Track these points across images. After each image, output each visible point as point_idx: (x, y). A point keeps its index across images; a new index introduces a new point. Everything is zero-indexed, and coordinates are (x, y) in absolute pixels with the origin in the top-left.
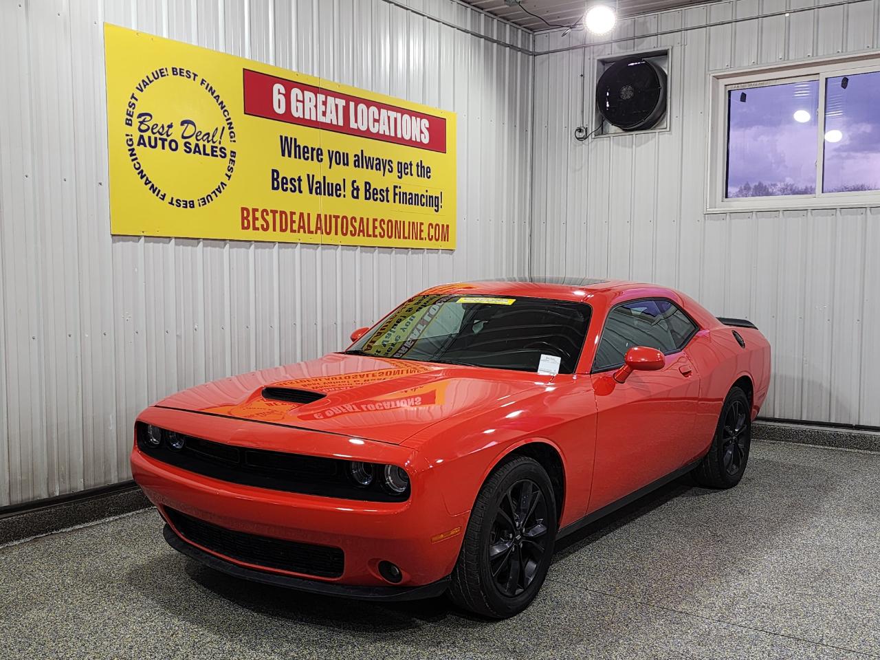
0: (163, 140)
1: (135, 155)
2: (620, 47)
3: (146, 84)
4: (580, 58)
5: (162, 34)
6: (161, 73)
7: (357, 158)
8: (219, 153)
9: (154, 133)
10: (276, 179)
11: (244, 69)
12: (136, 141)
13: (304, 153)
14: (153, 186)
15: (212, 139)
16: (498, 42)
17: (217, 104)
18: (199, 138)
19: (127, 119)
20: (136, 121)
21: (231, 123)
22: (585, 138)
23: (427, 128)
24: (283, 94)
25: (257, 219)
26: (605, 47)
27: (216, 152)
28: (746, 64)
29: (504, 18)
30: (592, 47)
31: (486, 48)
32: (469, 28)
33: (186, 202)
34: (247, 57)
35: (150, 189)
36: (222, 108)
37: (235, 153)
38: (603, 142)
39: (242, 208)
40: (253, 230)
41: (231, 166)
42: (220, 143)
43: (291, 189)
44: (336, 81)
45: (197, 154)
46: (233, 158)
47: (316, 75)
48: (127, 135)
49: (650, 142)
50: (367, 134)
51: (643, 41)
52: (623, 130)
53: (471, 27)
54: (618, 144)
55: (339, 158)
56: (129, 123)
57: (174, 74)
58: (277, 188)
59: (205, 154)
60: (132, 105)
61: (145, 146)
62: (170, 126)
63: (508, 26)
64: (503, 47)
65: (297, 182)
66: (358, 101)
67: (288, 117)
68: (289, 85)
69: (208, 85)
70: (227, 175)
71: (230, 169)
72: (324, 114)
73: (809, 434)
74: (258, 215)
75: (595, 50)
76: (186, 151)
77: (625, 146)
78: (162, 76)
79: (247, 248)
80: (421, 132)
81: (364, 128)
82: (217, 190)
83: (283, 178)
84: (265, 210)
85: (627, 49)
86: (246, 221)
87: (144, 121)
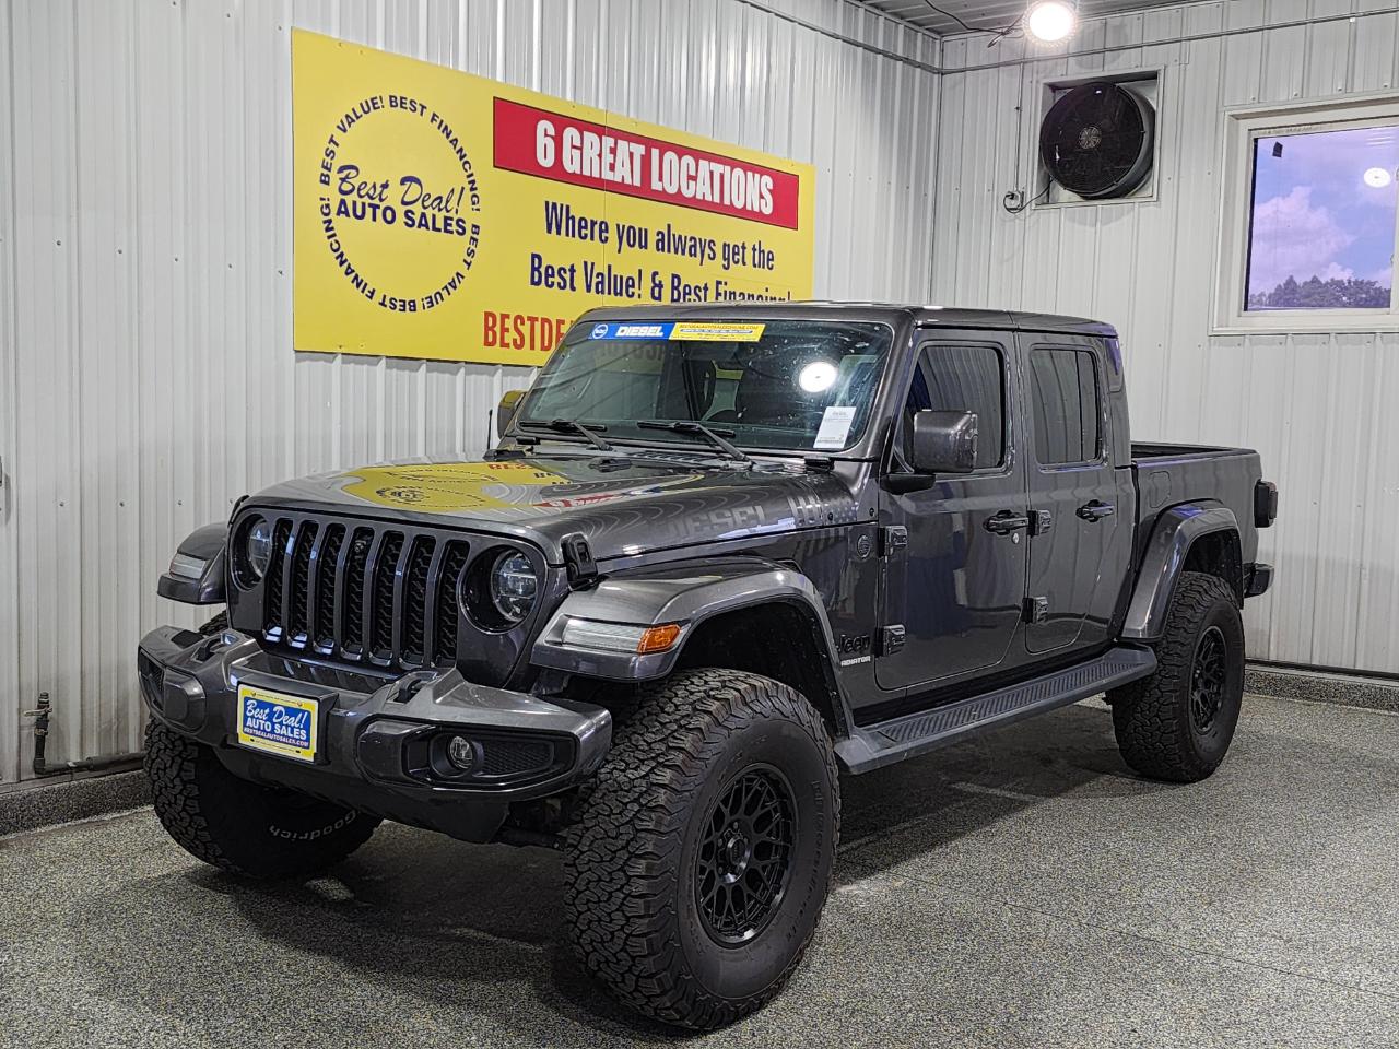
0: (375, 207)
1: (332, 229)
2: (1080, 64)
3: (351, 121)
4: (1017, 80)
5: (375, 43)
6: (374, 104)
7: (660, 237)
8: (454, 228)
9: (361, 196)
10: (538, 269)
11: (494, 98)
12: (334, 209)
13: (580, 228)
14: (357, 277)
15: (446, 207)
16: (885, 54)
17: (454, 152)
18: (426, 204)
19: (322, 175)
20: (335, 177)
21: (473, 182)
22: (1021, 208)
23: (770, 191)
24: (552, 137)
25: (507, 330)
26: (1056, 64)
27: (451, 225)
28: (1284, 96)
29: (895, 14)
30: (1035, 63)
31: (866, 61)
32: (839, 32)
33: (404, 302)
34: (499, 78)
35: (353, 282)
36: (461, 158)
37: (477, 227)
38: (1049, 216)
39: (486, 313)
40: (502, 346)
41: (472, 247)
42: (457, 212)
43: (559, 284)
44: (632, 115)
45: (423, 228)
46: (475, 236)
47: (601, 106)
48: (322, 199)
49: (1125, 219)
50: (678, 200)
51: (1119, 56)
52: (1083, 197)
53: (844, 30)
54: (1074, 221)
55: (634, 237)
56: (325, 181)
57: (392, 106)
58: (538, 283)
59: (435, 229)
60: (330, 153)
61: (348, 215)
62: (385, 186)
63: (901, 27)
64: (892, 61)
65: (568, 273)
66: (665, 147)
67: (557, 173)
68: (561, 122)
69: (442, 122)
70: (465, 261)
71: (471, 253)
72: (612, 167)
73: (1367, 691)
74: (509, 323)
75: (1041, 70)
76: (407, 224)
77: (1085, 224)
78: (375, 108)
79: (489, 375)
80: (761, 196)
81: (672, 190)
82: (450, 284)
83: (548, 267)
84: (519, 317)
85: (1092, 68)
86: (490, 333)
87: (347, 177)
